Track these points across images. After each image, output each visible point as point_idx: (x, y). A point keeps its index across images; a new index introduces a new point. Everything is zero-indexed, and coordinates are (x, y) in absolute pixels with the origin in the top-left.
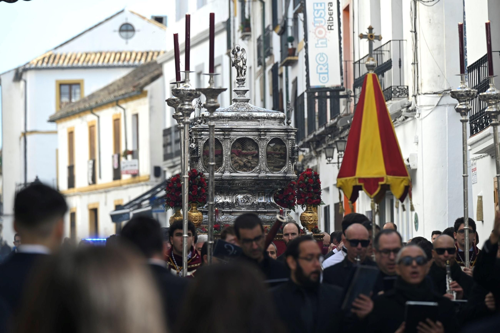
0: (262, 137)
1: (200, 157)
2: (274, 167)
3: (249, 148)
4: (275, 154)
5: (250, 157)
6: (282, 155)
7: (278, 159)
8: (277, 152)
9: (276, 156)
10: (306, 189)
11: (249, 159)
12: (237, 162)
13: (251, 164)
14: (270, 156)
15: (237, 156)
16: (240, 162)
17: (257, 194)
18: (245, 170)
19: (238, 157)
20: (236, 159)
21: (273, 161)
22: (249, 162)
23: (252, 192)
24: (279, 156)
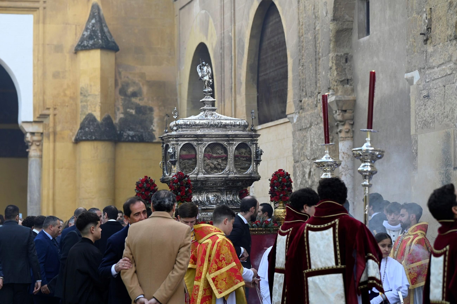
0: (230, 142)
1: (177, 161)
2: (241, 169)
3: (218, 152)
4: (241, 157)
5: (220, 160)
6: (247, 158)
7: (244, 161)
8: (243, 155)
9: (241, 159)
10: (280, 188)
11: (219, 162)
12: (209, 165)
13: (221, 166)
14: (237, 159)
15: (208, 159)
16: (211, 164)
17: (225, 193)
18: (216, 172)
19: (209, 161)
20: (208, 162)
21: (240, 164)
22: (219, 164)
23: (221, 191)
24: (245, 159)
